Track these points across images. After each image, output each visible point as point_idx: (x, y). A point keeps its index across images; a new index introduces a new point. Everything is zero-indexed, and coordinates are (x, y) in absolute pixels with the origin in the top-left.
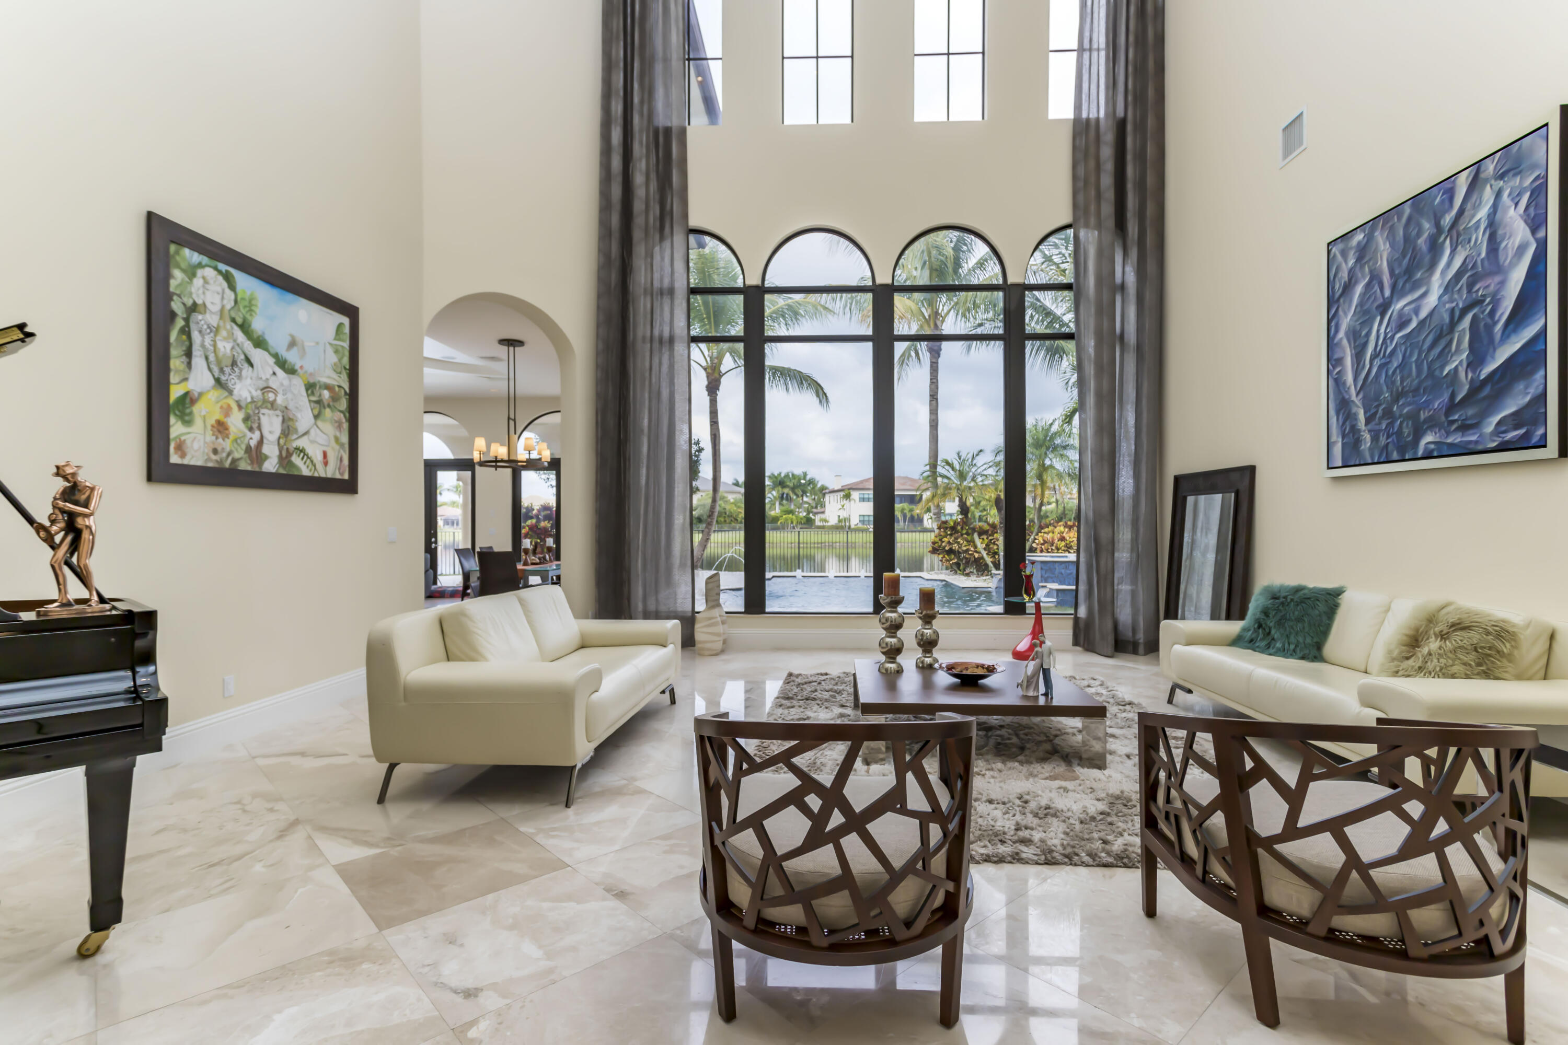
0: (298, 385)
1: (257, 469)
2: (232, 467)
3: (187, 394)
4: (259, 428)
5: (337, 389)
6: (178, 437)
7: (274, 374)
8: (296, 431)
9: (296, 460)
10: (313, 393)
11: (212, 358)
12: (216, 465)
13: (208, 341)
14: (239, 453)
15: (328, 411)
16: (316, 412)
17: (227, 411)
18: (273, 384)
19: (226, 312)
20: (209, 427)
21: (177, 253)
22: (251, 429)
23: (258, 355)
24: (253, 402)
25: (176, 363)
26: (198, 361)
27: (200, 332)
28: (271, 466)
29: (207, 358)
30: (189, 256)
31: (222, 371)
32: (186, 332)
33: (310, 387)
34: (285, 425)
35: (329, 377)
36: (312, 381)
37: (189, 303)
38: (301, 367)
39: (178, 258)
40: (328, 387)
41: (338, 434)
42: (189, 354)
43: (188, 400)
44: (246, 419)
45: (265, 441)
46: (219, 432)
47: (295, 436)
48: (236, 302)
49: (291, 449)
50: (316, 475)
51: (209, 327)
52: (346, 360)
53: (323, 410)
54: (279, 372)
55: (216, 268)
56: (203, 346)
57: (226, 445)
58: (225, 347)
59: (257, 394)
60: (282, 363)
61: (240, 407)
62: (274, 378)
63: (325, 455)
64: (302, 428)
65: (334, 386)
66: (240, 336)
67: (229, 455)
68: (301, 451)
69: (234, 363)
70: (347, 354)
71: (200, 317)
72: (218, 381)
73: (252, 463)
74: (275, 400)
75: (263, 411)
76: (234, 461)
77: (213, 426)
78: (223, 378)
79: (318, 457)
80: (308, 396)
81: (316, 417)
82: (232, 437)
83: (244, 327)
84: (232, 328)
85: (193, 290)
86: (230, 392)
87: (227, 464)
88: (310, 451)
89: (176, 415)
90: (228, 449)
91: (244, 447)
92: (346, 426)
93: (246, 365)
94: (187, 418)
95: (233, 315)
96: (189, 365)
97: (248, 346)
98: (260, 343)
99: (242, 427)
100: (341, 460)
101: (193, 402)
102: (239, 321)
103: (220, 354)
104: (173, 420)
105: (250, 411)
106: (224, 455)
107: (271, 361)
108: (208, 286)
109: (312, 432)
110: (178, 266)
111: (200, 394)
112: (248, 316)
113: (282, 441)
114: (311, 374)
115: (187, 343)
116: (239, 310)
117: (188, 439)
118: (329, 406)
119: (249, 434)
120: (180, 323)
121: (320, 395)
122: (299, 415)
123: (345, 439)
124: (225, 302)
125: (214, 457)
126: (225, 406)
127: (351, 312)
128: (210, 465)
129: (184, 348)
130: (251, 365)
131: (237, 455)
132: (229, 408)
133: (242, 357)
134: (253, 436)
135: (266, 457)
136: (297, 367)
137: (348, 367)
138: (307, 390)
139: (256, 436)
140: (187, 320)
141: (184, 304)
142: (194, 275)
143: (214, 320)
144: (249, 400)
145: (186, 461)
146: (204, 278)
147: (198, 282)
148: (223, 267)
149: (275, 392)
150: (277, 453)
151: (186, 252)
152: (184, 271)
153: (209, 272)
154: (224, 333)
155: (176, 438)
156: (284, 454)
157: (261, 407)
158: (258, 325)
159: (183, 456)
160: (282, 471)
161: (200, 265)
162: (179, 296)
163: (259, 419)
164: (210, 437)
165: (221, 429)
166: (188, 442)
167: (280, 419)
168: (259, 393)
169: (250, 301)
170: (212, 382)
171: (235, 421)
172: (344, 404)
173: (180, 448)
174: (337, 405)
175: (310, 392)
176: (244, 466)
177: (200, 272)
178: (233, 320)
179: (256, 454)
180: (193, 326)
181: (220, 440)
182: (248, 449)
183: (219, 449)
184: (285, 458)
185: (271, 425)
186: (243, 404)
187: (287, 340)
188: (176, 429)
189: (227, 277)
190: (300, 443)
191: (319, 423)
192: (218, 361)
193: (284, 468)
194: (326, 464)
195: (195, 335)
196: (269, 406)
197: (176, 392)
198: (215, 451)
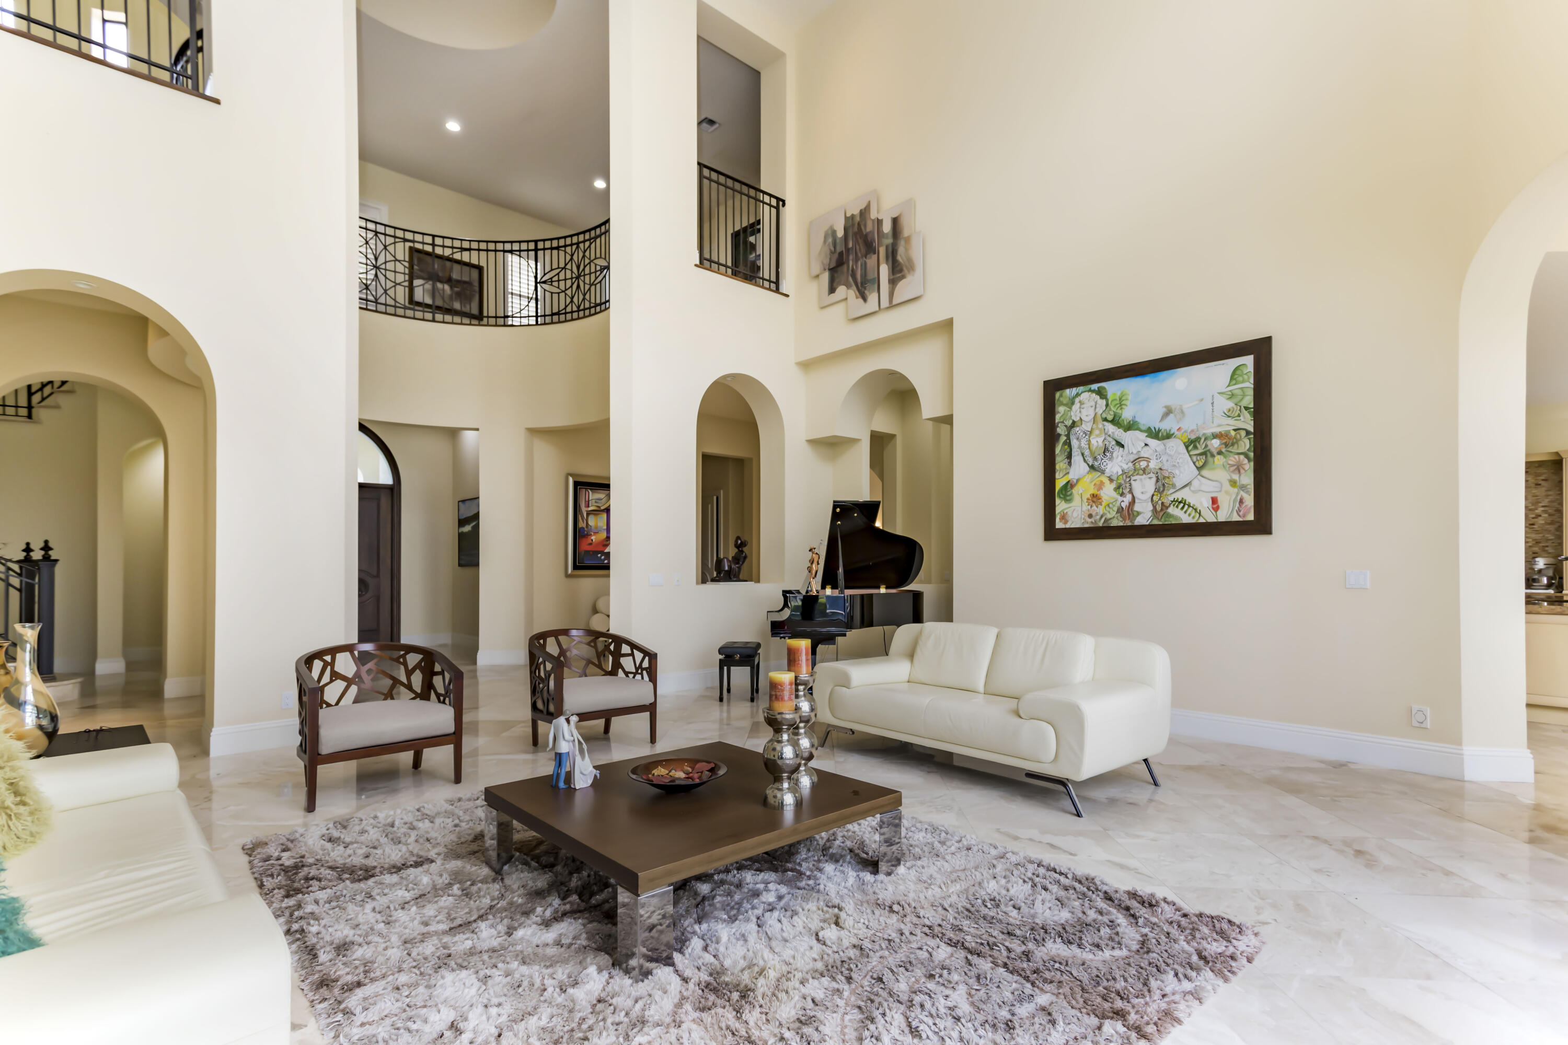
0: (1176, 446)
1: (1129, 524)
2: (1105, 525)
3: (1069, 481)
4: (1131, 492)
5: (1233, 433)
6: (1063, 511)
7: (1146, 445)
8: (1173, 486)
9: (1172, 510)
10: (1195, 447)
11: (1087, 453)
12: (1092, 526)
13: (1084, 443)
14: (1111, 514)
15: (1219, 460)
16: (1200, 464)
17: (1100, 486)
18: (1145, 453)
19: (1099, 416)
20: (1085, 501)
21: (1061, 396)
22: (1122, 495)
23: (1127, 437)
24: (1124, 472)
25: (1060, 464)
26: (1077, 458)
27: (1078, 439)
28: (1144, 518)
29: (1083, 454)
30: (1068, 392)
31: (1095, 459)
32: (1068, 443)
33: (1191, 444)
34: (1160, 484)
35: (1219, 426)
36: (1193, 437)
37: (1069, 423)
38: (1179, 429)
39: (1061, 399)
40: (1215, 436)
41: (1235, 477)
42: (1069, 457)
43: (1069, 486)
44: (1117, 488)
45: (1137, 501)
46: (1093, 502)
47: (1172, 491)
48: (1107, 405)
49: (1167, 503)
50: (1202, 520)
51: (1085, 433)
52: (1249, 401)
53: (1210, 459)
54: (1153, 443)
55: (1090, 390)
56: (1080, 447)
57: (1101, 510)
58: (1097, 441)
59: (1129, 466)
60: (1155, 434)
61: (1111, 480)
62: (1147, 448)
63: (1214, 501)
64: (1179, 482)
65: (1229, 431)
66: (1111, 428)
67: (1102, 517)
68: (1180, 502)
69: (1106, 450)
70: (1251, 392)
71: (1078, 429)
72: (1092, 467)
73: (1124, 519)
74: (1148, 466)
75: (1133, 478)
76: (1106, 520)
77: (1088, 499)
78: (1096, 464)
79: (1204, 503)
80: (1188, 452)
81: (1199, 469)
82: (1104, 504)
83: (1115, 421)
84: (1104, 426)
85: (1072, 414)
86: (1103, 472)
87: (1100, 524)
88: (1191, 500)
89: (1060, 497)
90: (1101, 513)
91: (1115, 509)
92: (1249, 467)
93: (1117, 448)
94: (1068, 498)
95: (1104, 416)
96: (1070, 464)
97: (1119, 433)
98: (1130, 427)
99: (1115, 495)
100: (1241, 502)
101: (1072, 486)
102: (1110, 418)
103: (1094, 448)
104: (1058, 501)
105: (1121, 481)
106: (1098, 517)
107: (1142, 436)
108: (1082, 406)
109: (1195, 483)
110: (1062, 404)
111: (1078, 480)
112: (1119, 411)
113: (1155, 498)
114: (1192, 431)
115: (1068, 450)
116: (1110, 410)
117: (1069, 511)
118: (1220, 453)
119: (1120, 499)
120: (1063, 439)
121: (1206, 446)
122: (1177, 472)
123: (1248, 479)
124: (1097, 410)
125: (1090, 520)
126: (1098, 483)
127: (1261, 348)
128: (1086, 526)
129: (1066, 454)
130: (1122, 446)
131: (1109, 516)
132: (1102, 483)
133: (1114, 443)
134: (1124, 499)
135: (1139, 513)
136: (1174, 430)
137: (1252, 405)
138: (1187, 447)
139: (1128, 498)
140: (1068, 436)
141: (1066, 426)
142: (1073, 403)
143: (1087, 427)
144: (1120, 472)
145: (1068, 526)
146: (1080, 402)
147: (1076, 407)
148: (1095, 386)
149: (1148, 460)
150: (1151, 508)
151: (1068, 391)
152: (1066, 405)
153: (1085, 396)
154: (1097, 432)
155: (1060, 513)
156: (1159, 508)
157: (1132, 475)
158: (1127, 414)
159: (1066, 522)
160: (1156, 522)
161: (1078, 395)
162: (1063, 422)
163: (1130, 485)
164: (1086, 507)
165: (1095, 499)
166: (1070, 513)
167: (1154, 479)
168: (1131, 465)
169: (1120, 399)
170: (1087, 468)
171: (1108, 492)
172: (1246, 444)
173: (1064, 518)
174: (1234, 449)
175: (1190, 448)
176: (1115, 523)
177: (1077, 400)
178: (1105, 420)
179: (1129, 511)
180: (1072, 437)
181: (1094, 507)
182: (1120, 510)
183: (1094, 514)
184: (1160, 509)
185: (1144, 488)
186: (1114, 478)
187: (1163, 410)
188: (1061, 506)
189: (1101, 393)
190: (1179, 496)
191: (1205, 472)
192: (1092, 453)
193: (1160, 520)
194: (1216, 509)
195: (1074, 443)
196: (1141, 472)
197: (1059, 484)
198: (1090, 516)
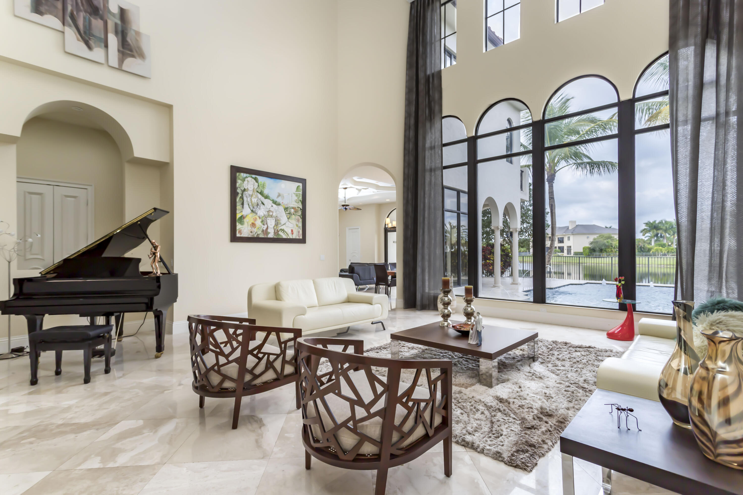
0: (281, 208)
1: (266, 237)
2: (257, 236)
3: (242, 216)
4: (267, 224)
5: (297, 208)
6: (240, 229)
7: (272, 206)
8: (280, 224)
9: (280, 233)
10: (287, 211)
11: (250, 204)
12: (252, 236)
13: (249, 199)
14: (260, 232)
15: (293, 216)
16: (288, 217)
17: (255, 220)
18: (272, 209)
19: (255, 190)
20: (249, 225)
21: (239, 175)
22: (264, 224)
23: (266, 201)
24: (264, 216)
25: (239, 207)
26: (246, 205)
27: (246, 197)
28: (271, 235)
29: (248, 204)
30: (243, 175)
31: (253, 207)
32: (242, 198)
33: (286, 209)
34: (276, 222)
35: (293, 205)
36: (286, 207)
37: (243, 189)
38: (282, 203)
39: (239, 177)
40: (293, 208)
41: (298, 223)
42: (243, 204)
43: (242, 218)
44: (262, 221)
45: (269, 228)
46: (253, 226)
47: (280, 225)
48: (258, 186)
49: (279, 230)
50: (289, 237)
51: (249, 195)
52: (301, 198)
53: (291, 216)
54: (274, 205)
55: (252, 177)
56: (247, 201)
57: (255, 230)
58: (254, 200)
59: (266, 213)
60: (275, 202)
61: (260, 218)
62: (272, 207)
63: (292, 231)
64: (282, 223)
65: (296, 207)
66: (260, 196)
67: (256, 233)
68: (283, 230)
69: (258, 205)
70: (301, 196)
71: (246, 193)
72: (252, 211)
73: (264, 235)
74: (272, 214)
75: (268, 218)
76: (258, 235)
77: (250, 225)
78: (254, 210)
79: (289, 232)
80: (285, 212)
81: (288, 218)
82: (257, 227)
83: (261, 193)
84: (257, 194)
85: (244, 185)
86: (257, 214)
87: (255, 236)
88: (286, 230)
89: (238, 222)
90: (256, 231)
91: (261, 230)
92: (301, 220)
93: (262, 205)
94: (242, 223)
95: (257, 190)
96: (243, 207)
97: (263, 199)
98: (267, 197)
99: (261, 224)
100: (299, 232)
101: (244, 218)
102: (259, 191)
103: (253, 203)
104: (237, 224)
105: (263, 219)
106: (254, 233)
107: (271, 202)
108: (249, 183)
109: (287, 224)
110: (239, 179)
111: (246, 216)
112: (263, 190)
113: (275, 228)
114: (286, 204)
115: (242, 201)
116: (259, 188)
117: (242, 229)
118: (294, 214)
119: (263, 226)
120: (240, 195)
121: (290, 211)
122: (282, 219)
123: (300, 225)
124: (255, 186)
125: (251, 234)
126: (255, 218)
127: (303, 181)
128: (250, 236)
129: (241, 202)
130: (264, 205)
131: (259, 233)
132: (256, 218)
133: (261, 202)
134: (264, 227)
135: (269, 233)
136: (281, 203)
137: (301, 200)
138: (285, 210)
139: (266, 226)
140: (242, 194)
141: (241, 190)
142: (244, 180)
143: (250, 193)
144: (263, 215)
145: (242, 236)
146: (248, 181)
147: (246, 182)
148: (254, 176)
149: (273, 212)
150: (273, 231)
151: (242, 174)
152: (241, 180)
153: (249, 179)
154: (254, 196)
155: (238, 229)
156: (276, 231)
157: (267, 217)
158: (266, 192)
159: (241, 234)
160: (275, 237)
161: (246, 177)
162: (240, 188)
163: (267, 221)
164: (250, 228)
165: (253, 225)
166: (243, 230)
167: (275, 220)
168: (267, 213)
169: (263, 185)
170: (250, 211)
171: (258, 223)
172: (300, 213)
173: (240, 232)
174: (297, 214)
175: (286, 210)
176: (261, 236)
177: (246, 179)
178: (258, 192)
179: (266, 232)
180: (244, 196)
181: (253, 229)
182: (263, 231)
183: (253, 232)
184: (277, 232)
185: (271, 223)
186: (261, 217)
187: (277, 194)
188: (239, 226)
189: (256, 179)
190: (282, 227)
191: (290, 220)
192: (252, 205)
193: (276, 236)
194: (292, 234)
195: (245, 198)
196: (270, 216)
197: (238, 216)
198: (251, 232)
